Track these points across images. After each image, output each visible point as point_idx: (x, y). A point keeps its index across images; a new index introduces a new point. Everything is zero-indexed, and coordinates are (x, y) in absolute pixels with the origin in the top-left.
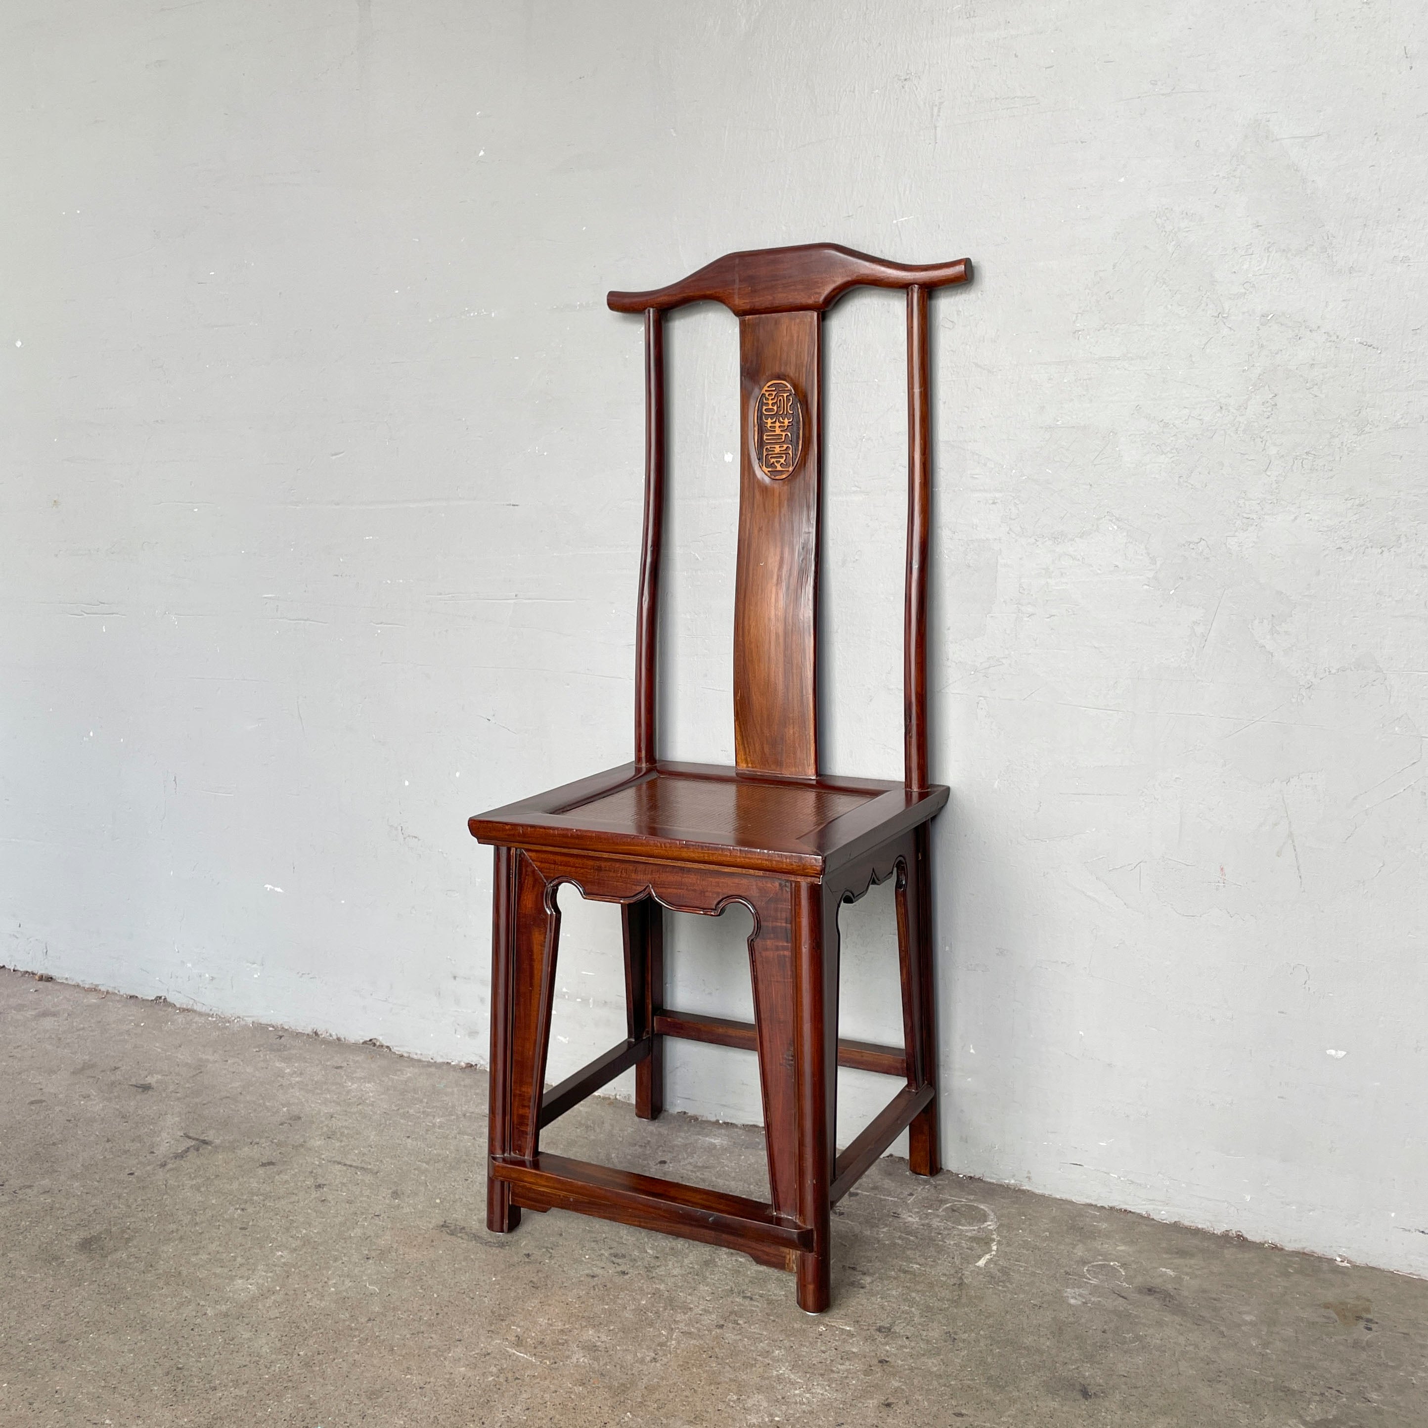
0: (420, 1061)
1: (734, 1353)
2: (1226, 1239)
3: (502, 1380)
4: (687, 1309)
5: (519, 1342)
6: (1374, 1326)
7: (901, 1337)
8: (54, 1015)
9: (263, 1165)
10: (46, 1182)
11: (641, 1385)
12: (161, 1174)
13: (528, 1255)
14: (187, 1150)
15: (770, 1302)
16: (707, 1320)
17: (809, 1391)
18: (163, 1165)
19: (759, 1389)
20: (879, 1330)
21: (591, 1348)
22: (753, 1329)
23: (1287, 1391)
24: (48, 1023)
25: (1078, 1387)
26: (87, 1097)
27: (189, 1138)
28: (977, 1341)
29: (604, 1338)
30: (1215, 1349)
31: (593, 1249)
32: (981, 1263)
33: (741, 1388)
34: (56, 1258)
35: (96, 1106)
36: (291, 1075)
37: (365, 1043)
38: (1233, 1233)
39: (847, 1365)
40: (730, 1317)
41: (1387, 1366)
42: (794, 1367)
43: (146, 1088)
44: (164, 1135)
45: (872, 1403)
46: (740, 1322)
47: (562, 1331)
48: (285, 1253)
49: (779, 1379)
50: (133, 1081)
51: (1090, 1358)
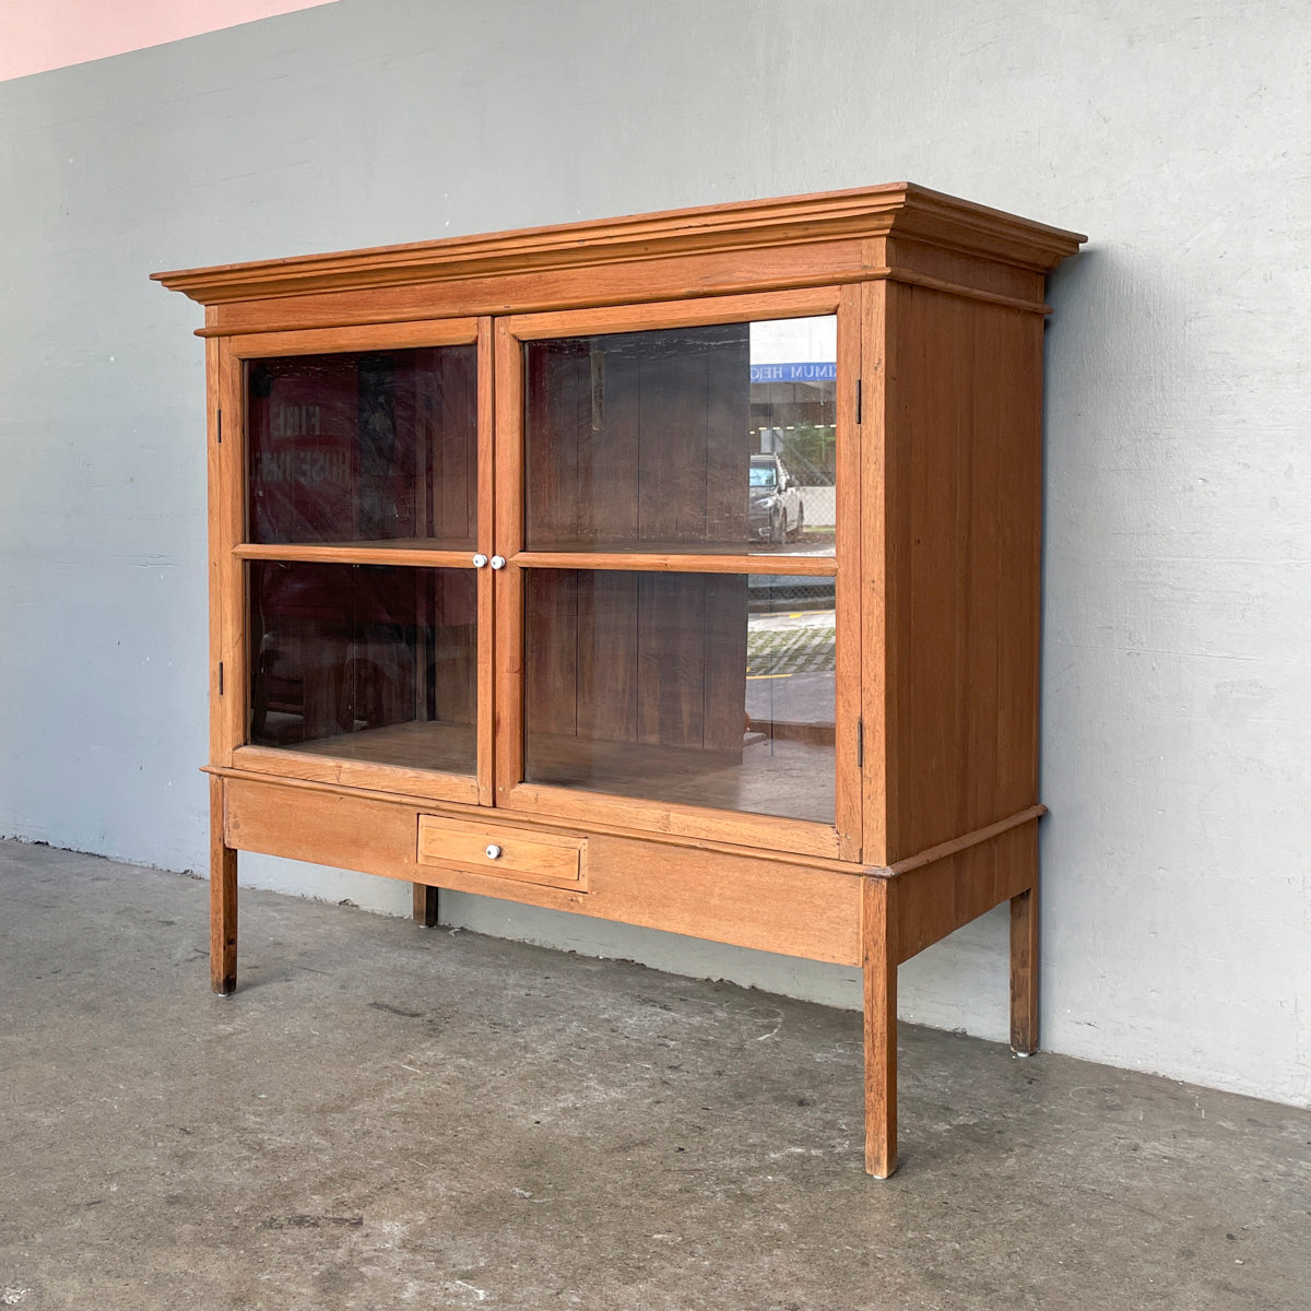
0: (381, 916)
1: (560, 1073)
2: (953, 1034)
3: (394, 1079)
4: (535, 1051)
5: (411, 1063)
6: (1034, 1082)
7: (683, 1071)
8: (105, 879)
9: (250, 968)
10: (92, 971)
11: (489, 1087)
12: (175, 969)
13: (430, 1021)
14: (196, 958)
15: (597, 1051)
16: (548, 1058)
17: (606, 1094)
18: (176, 965)
19: (571, 1091)
20: (670, 1068)
21: (460, 1068)
22: (579, 1064)
23: (947, 1109)
24: (99, 884)
25: (798, 1099)
26: (126, 927)
27: (198, 951)
28: (738, 1075)
29: (471, 1063)
30: (908, 1087)
31: (478, 1020)
32: (761, 1039)
33: (558, 1090)
34: (94, 1009)
35: (133, 932)
36: (280, 920)
37: (340, 904)
38: (960, 1031)
39: (639, 1083)
40: (565, 1058)
41: (1030, 1101)
42: (601, 1082)
43: (170, 923)
44: (180, 949)
45: (646, 1101)
46: (571, 1060)
47: (443, 1059)
48: (258, 1013)
49: (587, 1087)
50: (161, 919)
51: (814, 1087)
